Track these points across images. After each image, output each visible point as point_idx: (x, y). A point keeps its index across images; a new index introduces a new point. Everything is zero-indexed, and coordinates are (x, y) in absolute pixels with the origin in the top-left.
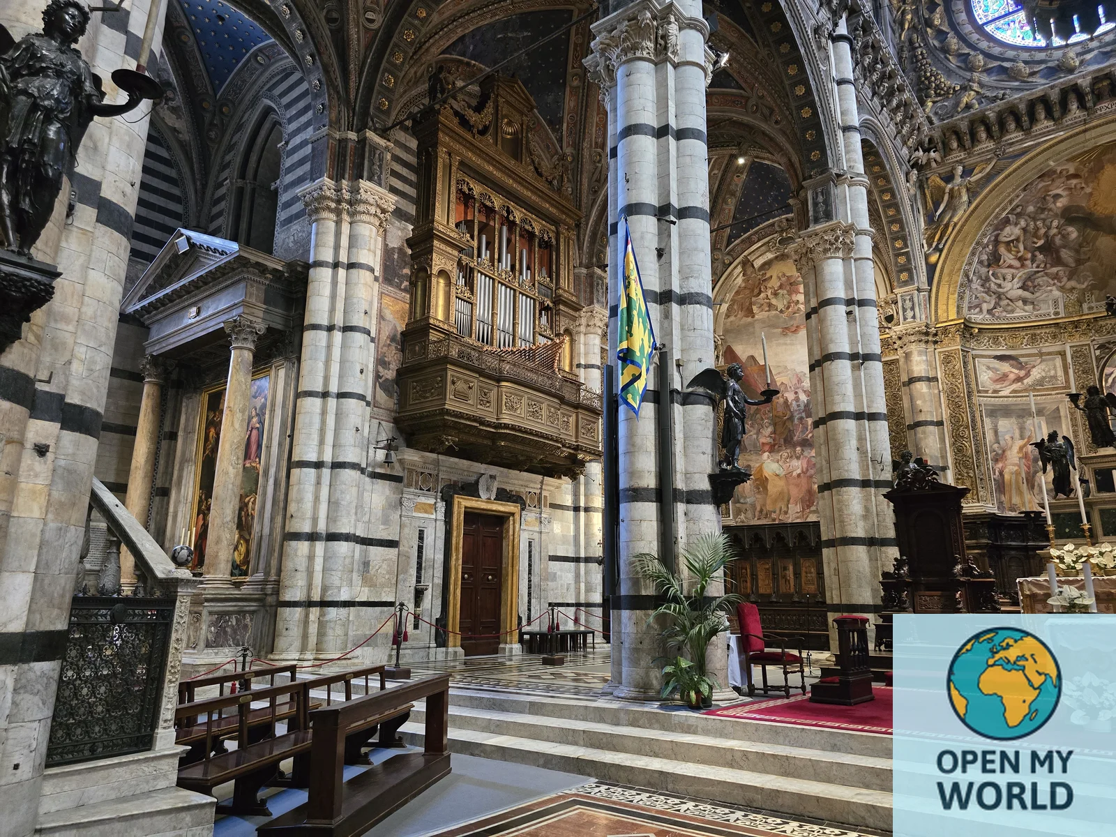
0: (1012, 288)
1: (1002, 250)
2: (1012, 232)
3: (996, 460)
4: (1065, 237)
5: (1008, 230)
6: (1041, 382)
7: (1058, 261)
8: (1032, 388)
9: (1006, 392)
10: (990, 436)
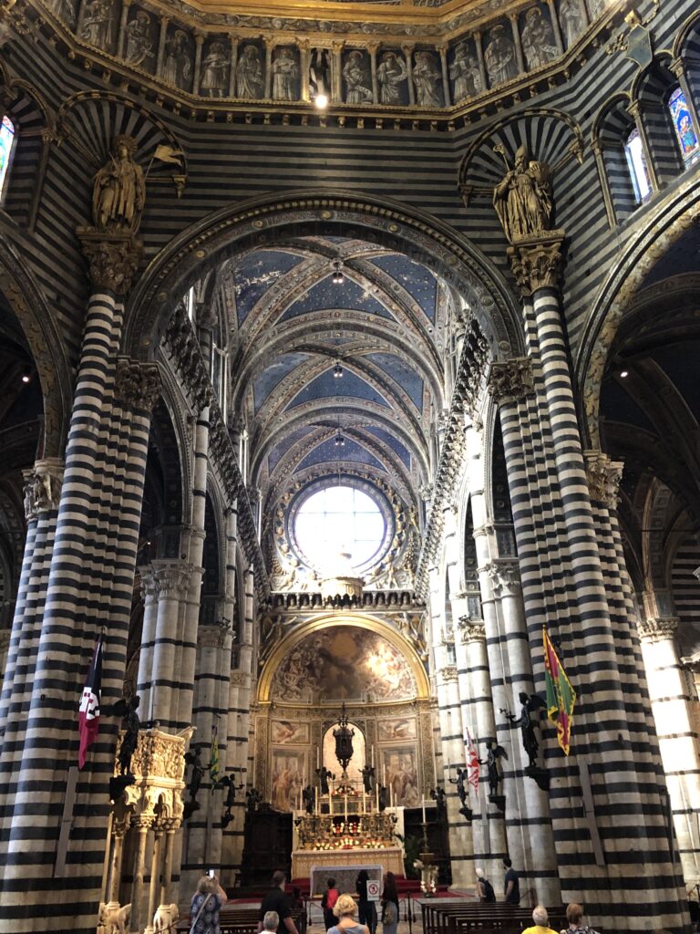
0: (293, 685)
1: (292, 664)
2: (297, 655)
3: (274, 781)
4: (318, 662)
5: (296, 654)
6: (298, 738)
7: (313, 675)
8: (294, 741)
9: (283, 743)
10: (273, 768)
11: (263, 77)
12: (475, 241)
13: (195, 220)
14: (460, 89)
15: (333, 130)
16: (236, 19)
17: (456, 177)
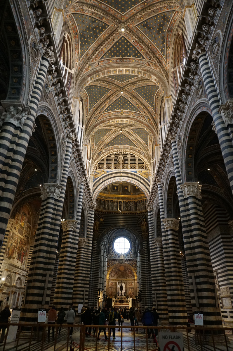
5: (113, 270)
6: (113, 285)
7: (116, 273)
11: (113, 206)
12: (138, 232)
13: (105, 229)
14: (138, 208)
15: (122, 215)
16: (110, 198)
17: (136, 222)
